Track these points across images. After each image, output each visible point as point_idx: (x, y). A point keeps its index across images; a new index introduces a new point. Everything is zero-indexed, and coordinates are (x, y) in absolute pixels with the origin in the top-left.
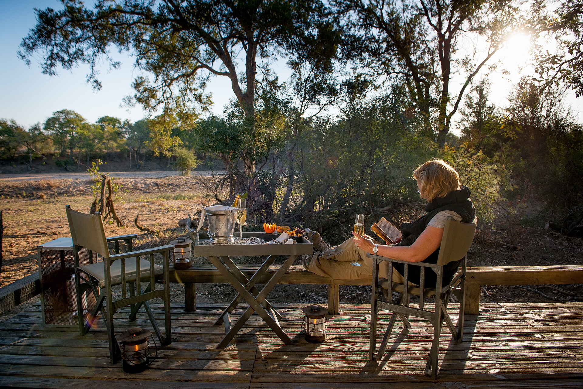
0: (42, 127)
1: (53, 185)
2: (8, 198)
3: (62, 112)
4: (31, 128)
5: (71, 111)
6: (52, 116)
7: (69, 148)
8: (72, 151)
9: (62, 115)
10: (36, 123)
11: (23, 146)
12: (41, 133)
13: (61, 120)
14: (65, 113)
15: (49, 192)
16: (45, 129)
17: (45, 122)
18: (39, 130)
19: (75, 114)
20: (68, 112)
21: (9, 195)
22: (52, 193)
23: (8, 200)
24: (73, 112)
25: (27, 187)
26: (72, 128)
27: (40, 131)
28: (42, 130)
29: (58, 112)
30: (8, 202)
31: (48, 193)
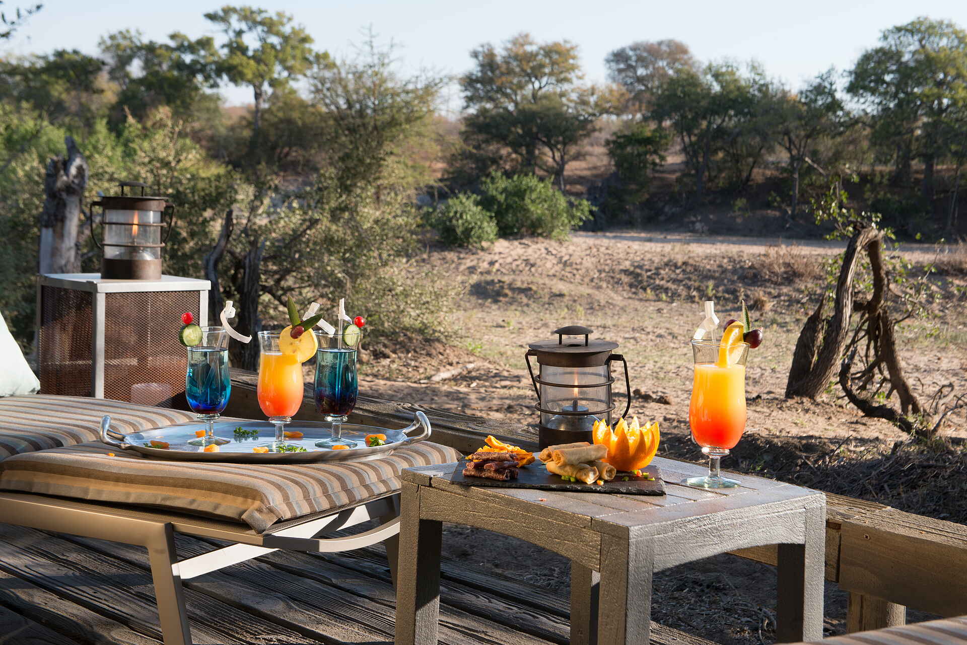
0: (841, 83)
1: (801, 269)
2: (664, 296)
3: (910, 30)
4: (805, 87)
5: (941, 23)
6: (879, 44)
7: (919, 155)
8: (930, 167)
9: (908, 38)
10: (824, 71)
11: (778, 148)
12: (835, 105)
13: (906, 57)
14: (919, 31)
15: (785, 290)
16: (852, 89)
17: (852, 67)
18: (831, 93)
19: (955, 33)
20: (931, 27)
21: (666, 290)
22: (794, 295)
23: (660, 305)
24: (949, 26)
25: (724, 271)
26: (940, 84)
27: (833, 97)
28: (839, 95)
29: (899, 29)
30: (659, 311)
31: (779, 296)
